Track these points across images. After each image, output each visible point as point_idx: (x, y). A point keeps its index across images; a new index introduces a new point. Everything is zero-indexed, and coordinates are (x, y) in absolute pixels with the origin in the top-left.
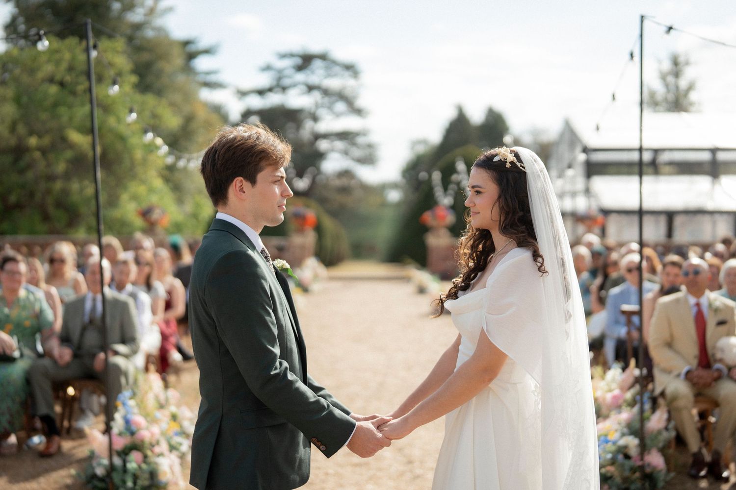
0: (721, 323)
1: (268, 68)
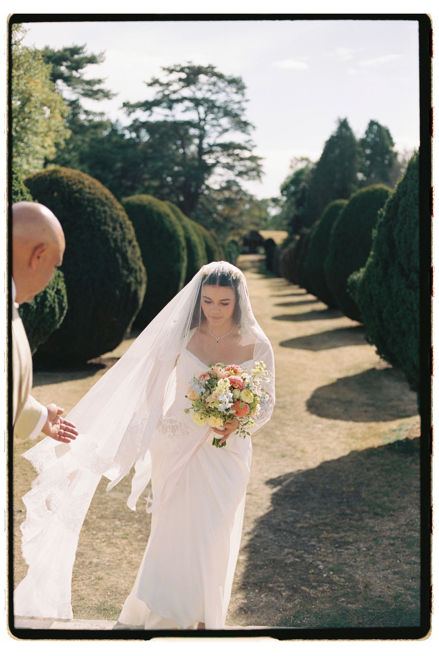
1: (155, 82)
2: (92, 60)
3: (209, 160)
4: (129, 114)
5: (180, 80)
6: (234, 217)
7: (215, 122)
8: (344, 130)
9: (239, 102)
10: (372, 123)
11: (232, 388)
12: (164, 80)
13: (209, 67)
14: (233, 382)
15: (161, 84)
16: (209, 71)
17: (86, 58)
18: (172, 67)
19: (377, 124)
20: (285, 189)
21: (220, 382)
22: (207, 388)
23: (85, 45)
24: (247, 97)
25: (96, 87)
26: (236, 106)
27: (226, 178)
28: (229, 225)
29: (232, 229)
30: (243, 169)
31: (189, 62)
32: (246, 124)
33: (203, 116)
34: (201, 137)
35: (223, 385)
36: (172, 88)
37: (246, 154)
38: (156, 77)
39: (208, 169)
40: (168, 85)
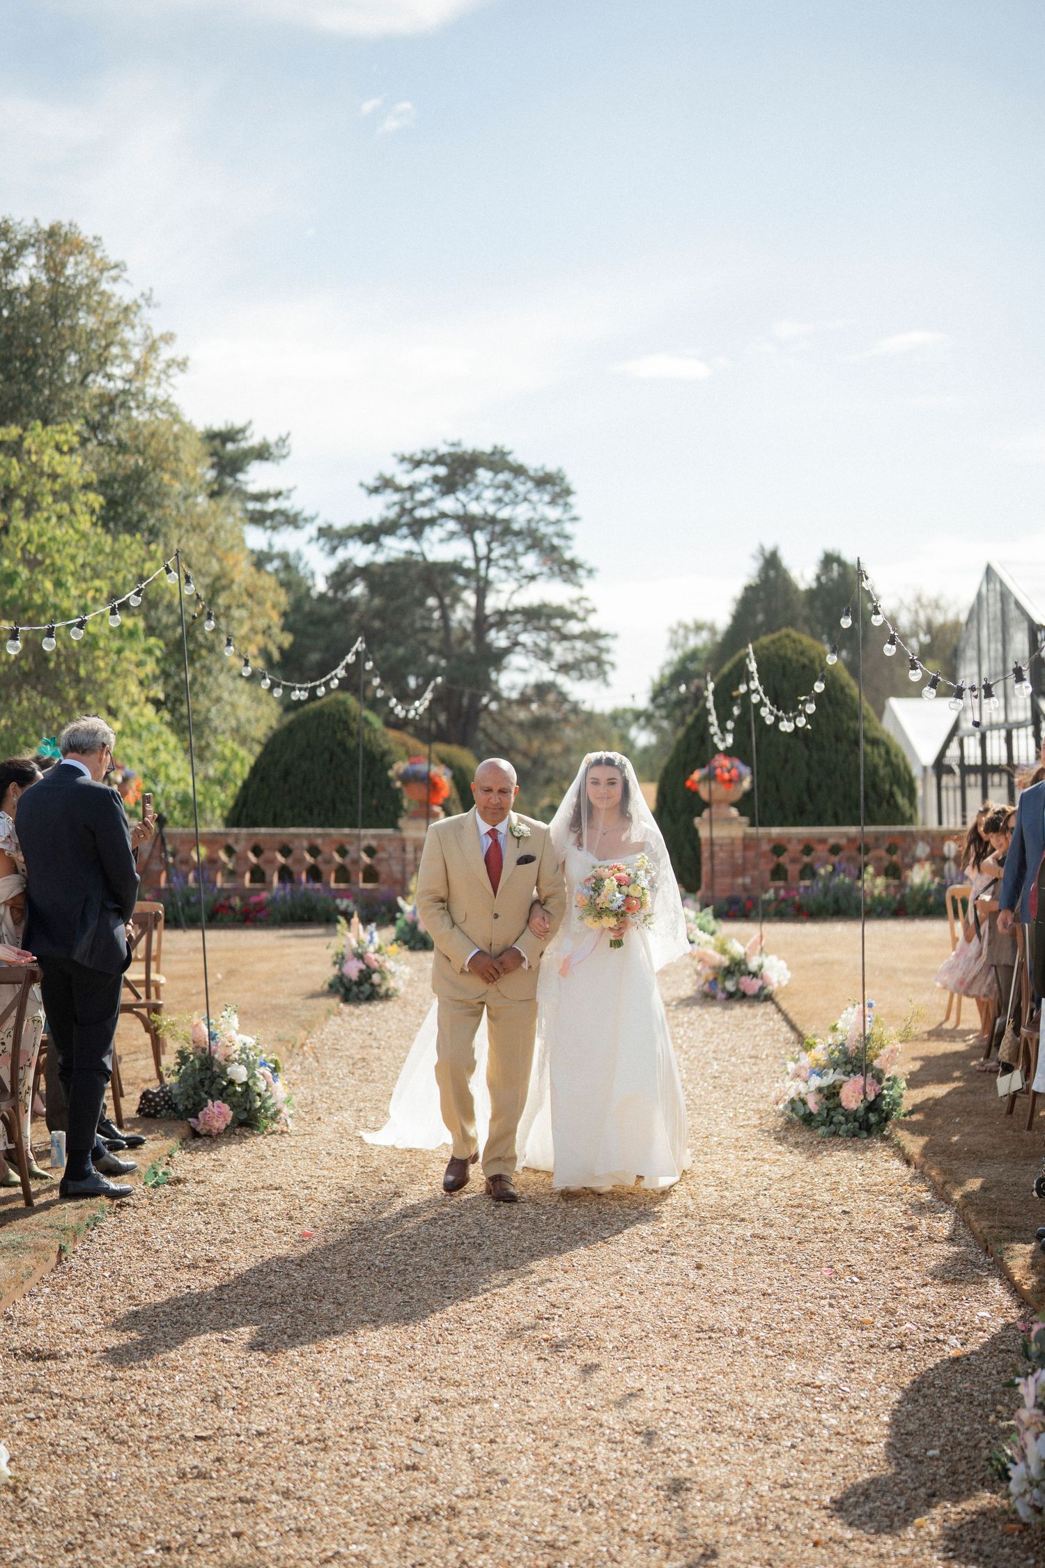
0: (526, 860)
1: (385, 484)
2: (262, 453)
3: (498, 639)
4: (333, 550)
5: (436, 479)
6: (553, 755)
7: (509, 563)
8: (772, 573)
9: (558, 522)
10: (829, 560)
11: (619, 885)
12: (404, 480)
13: (493, 454)
14: (619, 880)
15: (398, 489)
16: (497, 461)
17: (252, 449)
18: (419, 456)
19: (838, 560)
20: (659, 693)
21: (607, 882)
22: (594, 890)
23: (250, 423)
24: (575, 512)
25: (271, 506)
26: (550, 530)
27: (531, 679)
28: (543, 774)
29: (548, 781)
30: (570, 658)
31: (453, 445)
32: (573, 565)
33: (483, 550)
34: (481, 594)
35: (610, 884)
36: (420, 496)
37: (574, 627)
38: (388, 474)
39: (497, 658)
40: (412, 489)
